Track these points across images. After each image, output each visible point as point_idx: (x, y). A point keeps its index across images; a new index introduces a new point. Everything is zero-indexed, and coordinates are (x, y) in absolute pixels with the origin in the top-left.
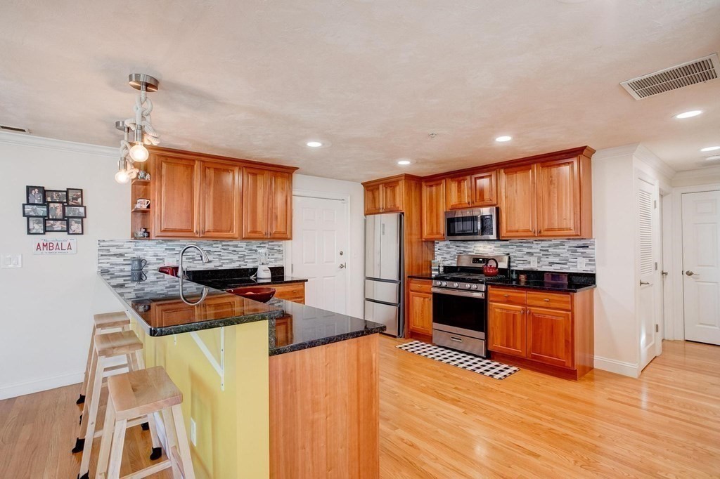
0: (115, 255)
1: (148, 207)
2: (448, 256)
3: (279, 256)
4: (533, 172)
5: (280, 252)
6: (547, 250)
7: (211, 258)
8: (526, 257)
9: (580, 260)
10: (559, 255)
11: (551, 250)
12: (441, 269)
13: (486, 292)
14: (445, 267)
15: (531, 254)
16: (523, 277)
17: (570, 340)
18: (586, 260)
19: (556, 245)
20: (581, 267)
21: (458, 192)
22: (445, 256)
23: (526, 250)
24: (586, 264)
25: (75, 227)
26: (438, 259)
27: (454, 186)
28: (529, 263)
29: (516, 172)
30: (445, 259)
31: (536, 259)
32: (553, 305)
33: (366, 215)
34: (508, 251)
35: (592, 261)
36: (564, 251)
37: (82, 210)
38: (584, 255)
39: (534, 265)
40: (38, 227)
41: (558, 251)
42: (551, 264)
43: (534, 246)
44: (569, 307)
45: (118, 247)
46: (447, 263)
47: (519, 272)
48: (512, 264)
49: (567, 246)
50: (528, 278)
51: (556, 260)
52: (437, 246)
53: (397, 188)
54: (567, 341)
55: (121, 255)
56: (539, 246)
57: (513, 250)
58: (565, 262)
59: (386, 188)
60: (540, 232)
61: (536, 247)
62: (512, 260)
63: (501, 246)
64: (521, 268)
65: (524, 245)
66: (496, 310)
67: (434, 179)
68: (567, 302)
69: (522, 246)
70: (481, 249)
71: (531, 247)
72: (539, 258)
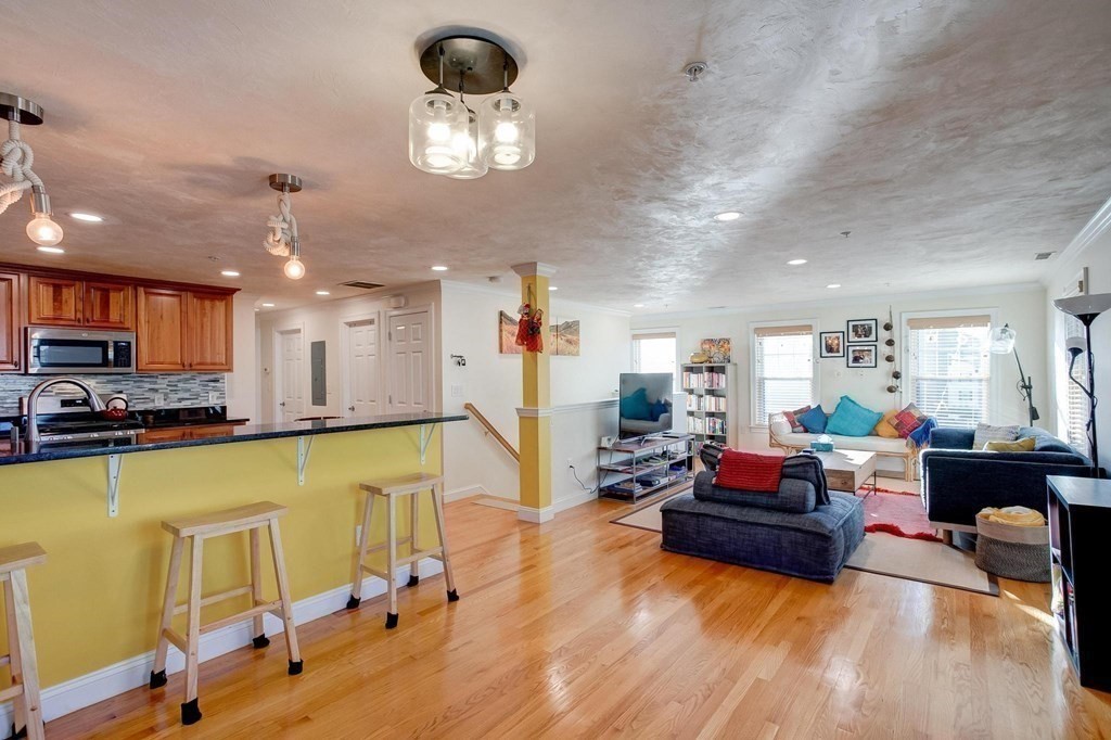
6: (176, 386)
8: (147, 395)
9: (211, 394)
10: (189, 390)
11: (180, 385)
15: (156, 390)
16: (151, 418)
18: (217, 394)
19: (187, 380)
20: (212, 400)
21: (55, 300)
23: (148, 386)
24: (218, 398)
27: (45, 289)
28: (153, 401)
31: (162, 395)
35: (222, 395)
36: (195, 386)
38: (215, 389)
39: (160, 403)
41: (188, 386)
42: (180, 400)
43: (159, 381)
47: (143, 413)
49: (197, 381)
50: (154, 419)
51: (187, 395)
58: (197, 396)
61: (162, 383)
63: (109, 382)
65: (146, 380)
69: (142, 381)
71: (155, 383)
72: (166, 394)
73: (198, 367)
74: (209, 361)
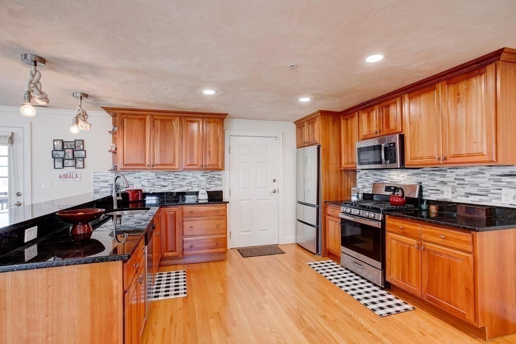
0: (102, 182)
1: (116, 149)
2: (366, 184)
3: (219, 183)
4: (438, 93)
5: (220, 179)
6: (463, 179)
7: (165, 184)
8: (439, 187)
9: (505, 191)
10: (477, 185)
11: (467, 179)
12: (361, 196)
13: (383, 222)
14: (364, 194)
15: (444, 183)
16: (433, 209)
17: (472, 289)
18: (514, 192)
19: (475, 173)
21: (368, 123)
22: (365, 183)
23: (439, 179)
24: (515, 197)
25: (80, 164)
26: (359, 186)
27: (364, 117)
28: (443, 193)
29: (420, 95)
30: (364, 187)
31: (450, 189)
32: (450, 243)
33: (297, 148)
34: (420, 179)
37: (83, 152)
38: (511, 186)
39: (447, 195)
40: (59, 164)
41: (476, 180)
42: (468, 195)
43: (448, 174)
44: (470, 248)
45: (104, 176)
46: (366, 191)
47: (429, 202)
48: (424, 193)
49: (488, 175)
50: (440, 209)
51: (474, 190)
52: (358, 175)
53: (316, 124)
54: (467, 290)
55: (107, 181)
56: (453, 175)
57: (426, 180)
58: (486, 192)
59: (309, 124)
60: (445, 158)
61: (450, 176)
62: (423, 189)
63: (414, 174)
64: (434, 197)
65: (438, 173)
66: (393, 241)
67: (348, 113)
68: (466, 242)
69: (435, 174)
70: (395, 177)
71: (444, 176)
72: (454, 188)
73: (452, 160)
74: (464, 152)
